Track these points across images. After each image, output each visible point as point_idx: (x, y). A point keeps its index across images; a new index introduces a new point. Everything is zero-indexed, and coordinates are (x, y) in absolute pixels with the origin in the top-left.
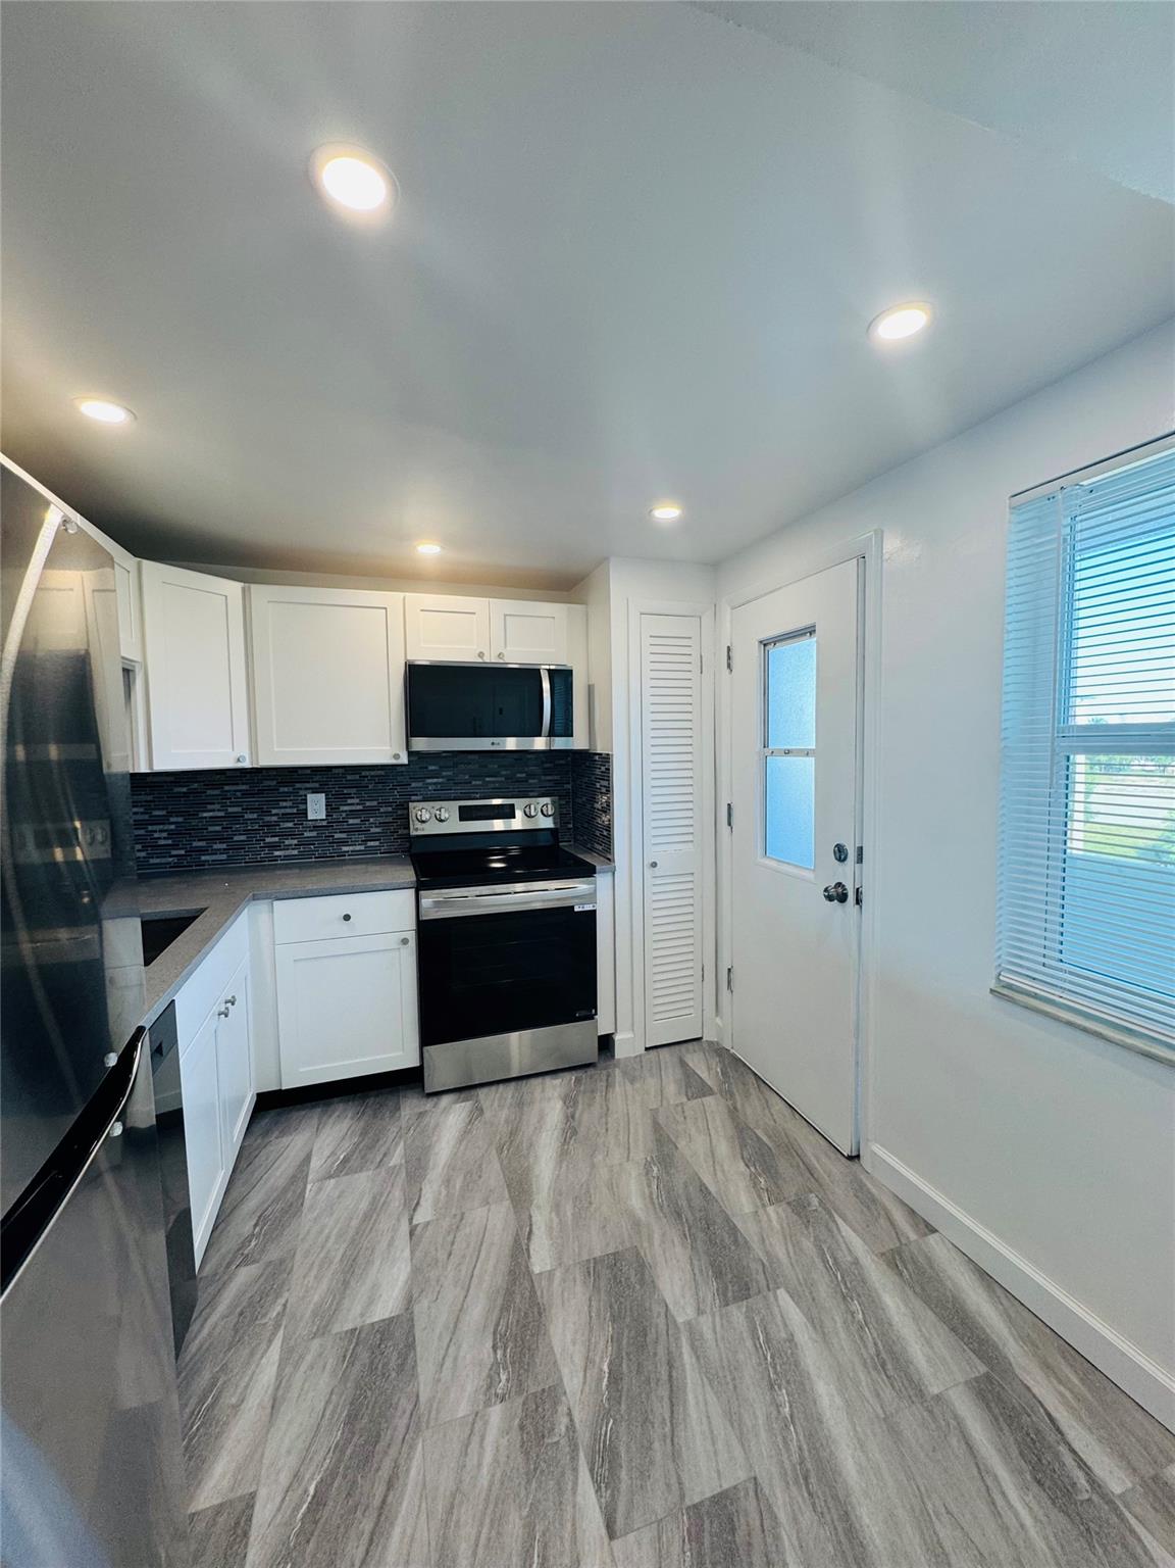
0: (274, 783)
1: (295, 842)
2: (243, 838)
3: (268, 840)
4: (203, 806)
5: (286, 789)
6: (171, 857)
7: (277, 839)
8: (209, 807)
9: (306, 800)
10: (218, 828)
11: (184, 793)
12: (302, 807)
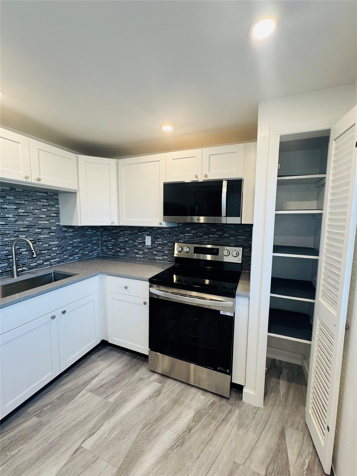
0: (137, 231)
1: (142, 253)
2: (128, 249)
3: (135, 251)
4: (119, 237)
5: (140, 234)
7: (137, 251)
8: (121, 238)
9: (145, 238)
10: (122, 245)
12: (144, 240)
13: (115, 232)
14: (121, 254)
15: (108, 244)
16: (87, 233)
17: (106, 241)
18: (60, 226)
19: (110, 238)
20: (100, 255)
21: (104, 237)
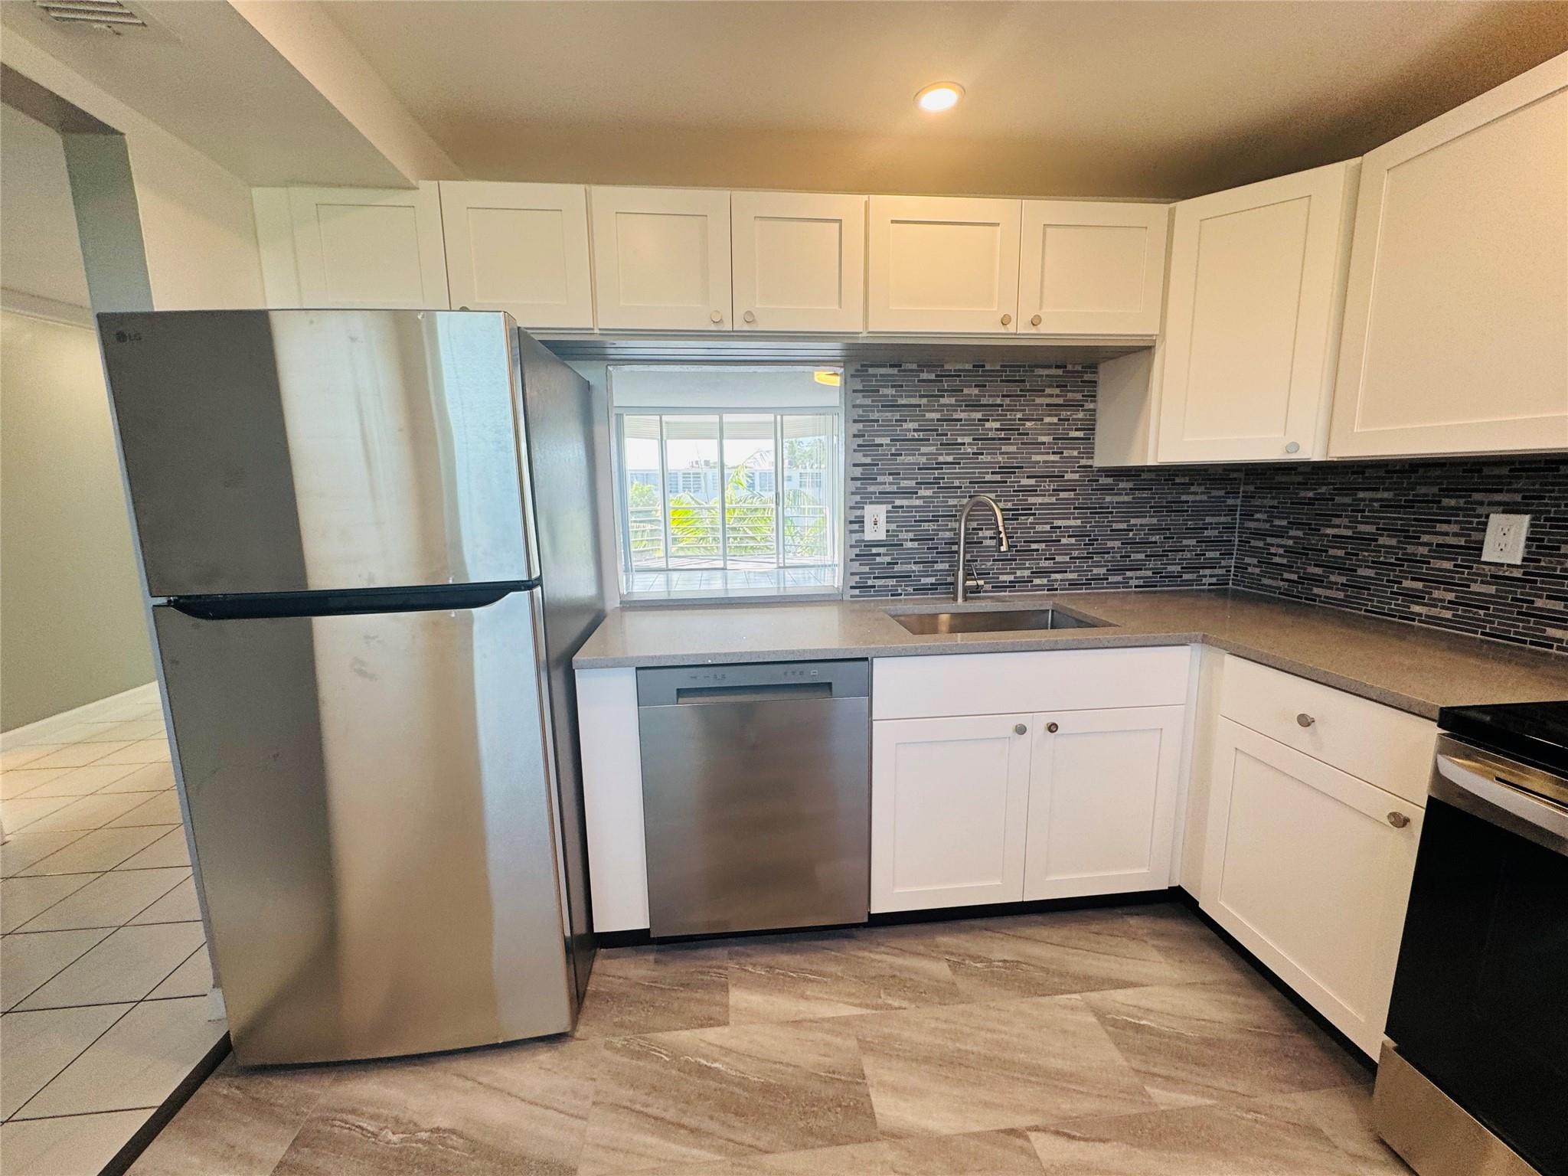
0: (1435, 490)
1: (1451, 596)
2: (1371, 573)
3: (1407, 584)
4: (1327, 518)
5: (1453, 502)
6: (1283, 580)
7: (1420, 585)
8: (1336, 521)
9: (1486, 524)
10: (1340, 553)
11: (1310, 499)
12: (1476, 536)
13: (1311, 494)
14: (1328, 593)
15: (1272, 545)
16: (1184, 498)
17: (1260, 534)
18: (1093, 471)
19: (1284, 523)
20: (1231, 585)
21: (1257, 516)
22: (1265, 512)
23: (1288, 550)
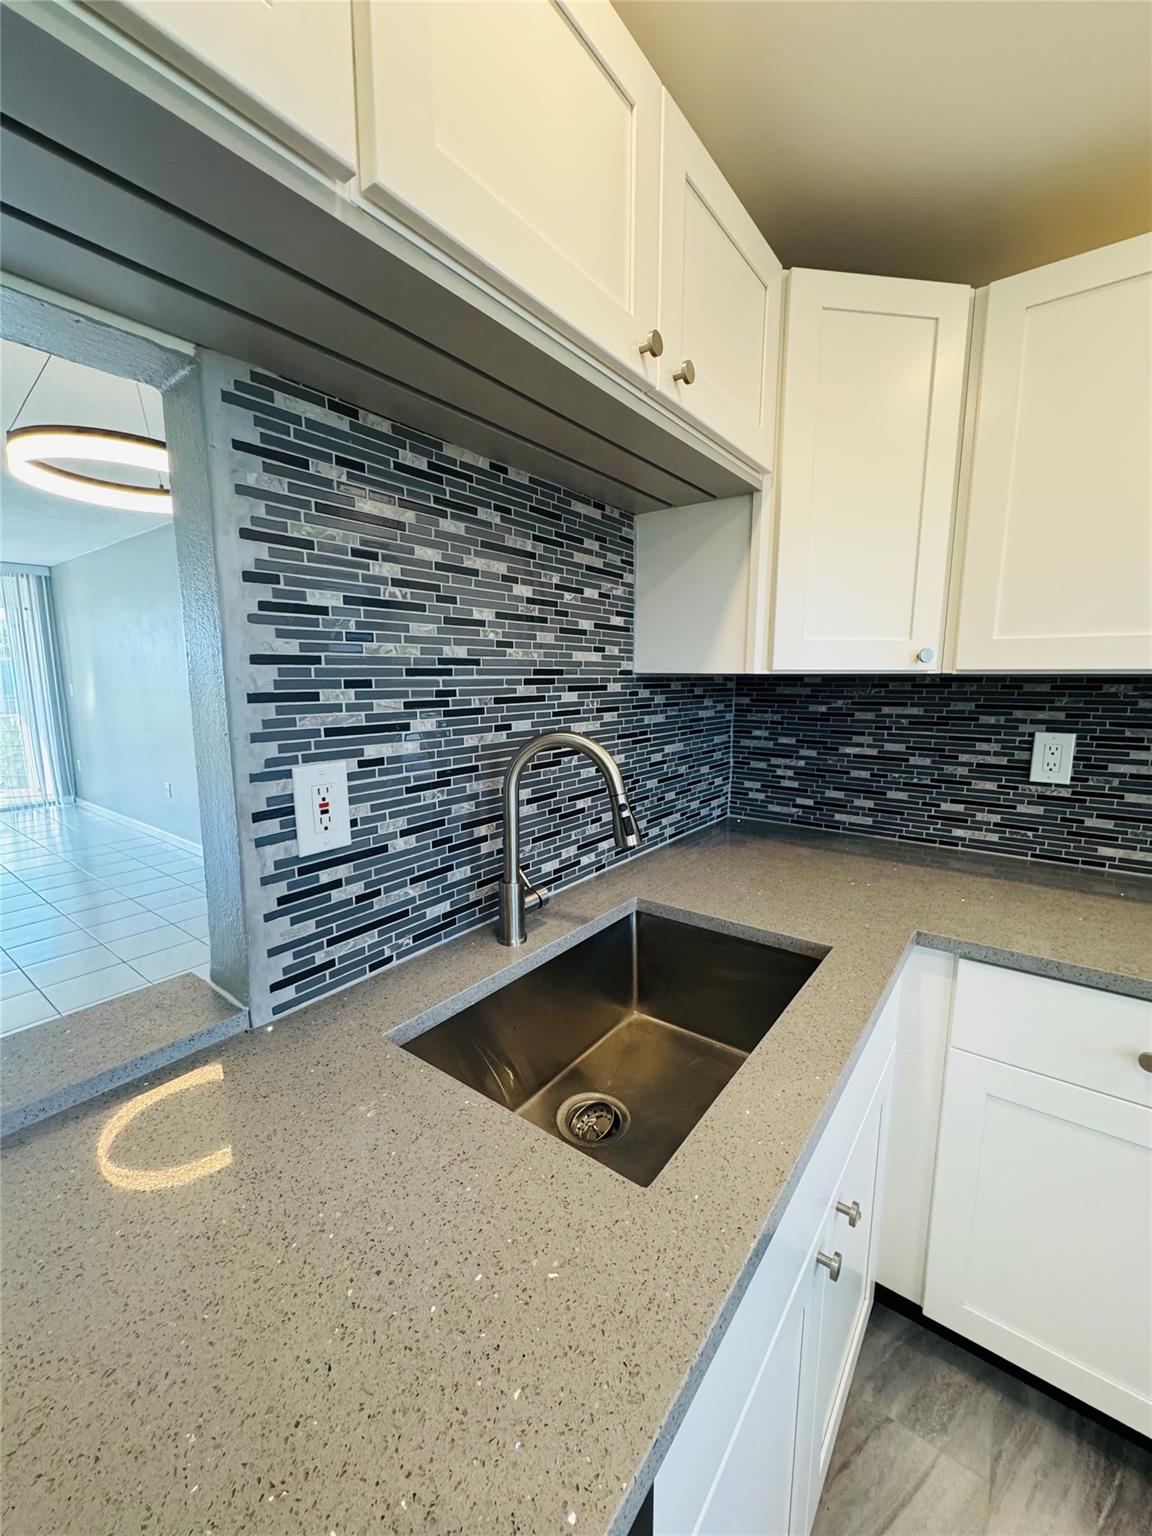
0: (972, 706)
1: (997, 818)
2: (903, 796)
3: (945, 806)
4: (846, 735)
5: (992, 720)
6: (795, 806)
7: (960, 808)
8: (856, 739)
9: (1031, 743)
10: (865, 774)
11: (823, 714)
13: (823, 709)
14: (854, 819)
15: (779, 766)
16: (700, 714)
17: (762, 754)
18: (632, 680)
19: (792, 741)
20: (729, 815)
22: (766, 728)
23: (799, 773)
